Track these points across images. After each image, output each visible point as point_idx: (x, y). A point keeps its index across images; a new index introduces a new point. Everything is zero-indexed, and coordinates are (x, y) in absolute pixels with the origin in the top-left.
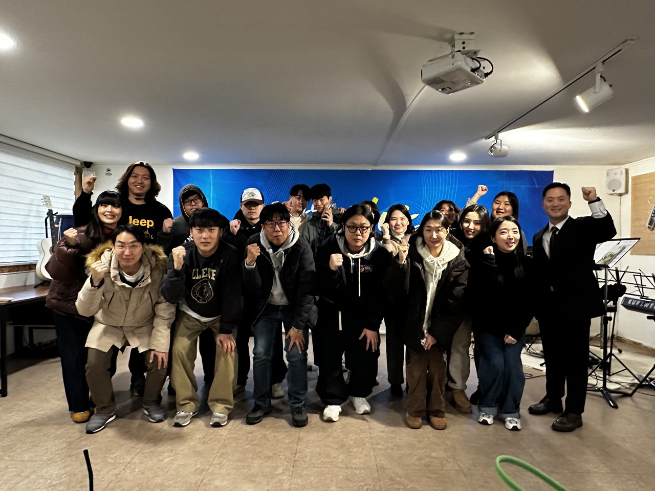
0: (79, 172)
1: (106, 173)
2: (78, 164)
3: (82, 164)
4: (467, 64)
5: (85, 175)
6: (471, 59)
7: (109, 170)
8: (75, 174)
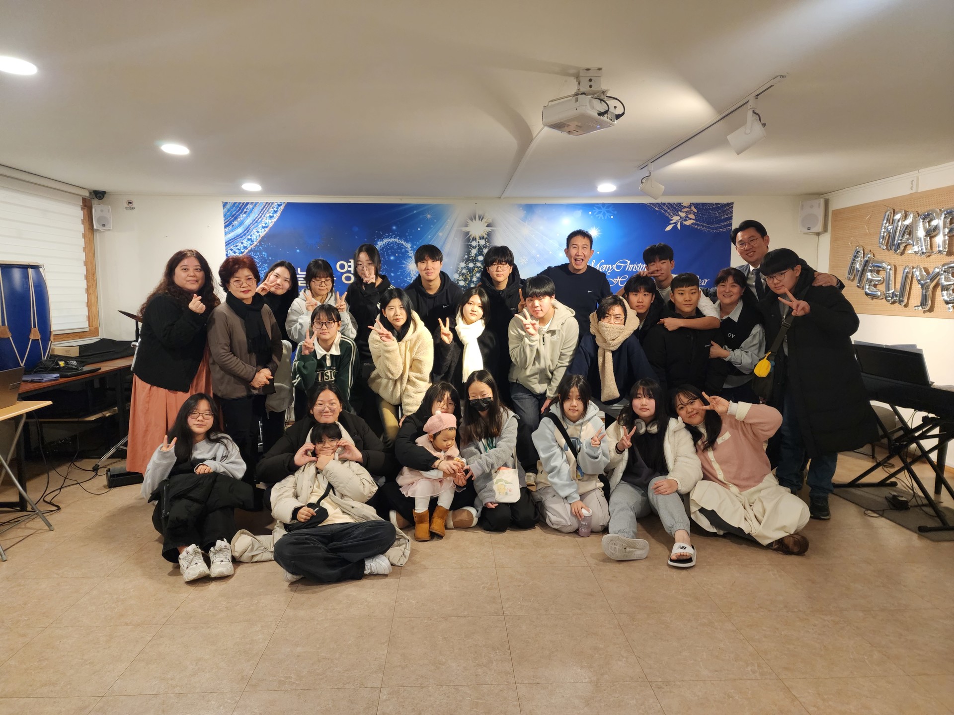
0: (87, 206)
1: (127, 206)
2: (87, 194)
3: (90, 193)
4: (593, 108)
5: (95, 211)
6: (599, 101)
7: (131, 203)
8: (83, 209)
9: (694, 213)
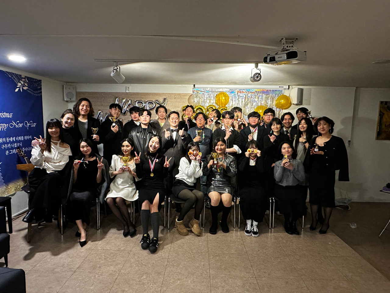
9: (27, 83)
